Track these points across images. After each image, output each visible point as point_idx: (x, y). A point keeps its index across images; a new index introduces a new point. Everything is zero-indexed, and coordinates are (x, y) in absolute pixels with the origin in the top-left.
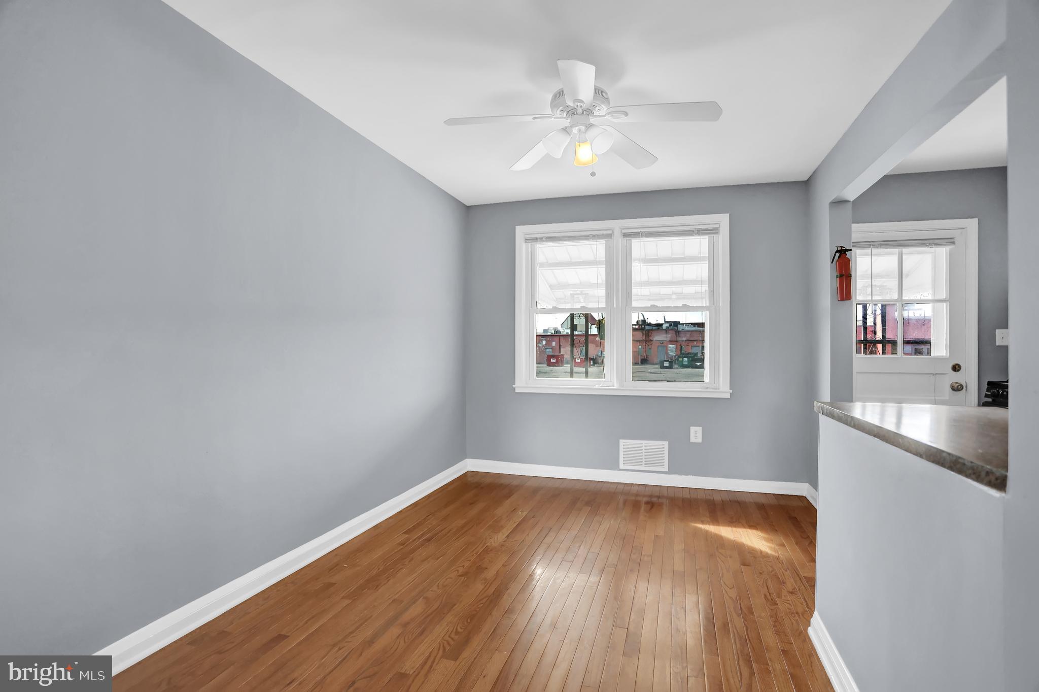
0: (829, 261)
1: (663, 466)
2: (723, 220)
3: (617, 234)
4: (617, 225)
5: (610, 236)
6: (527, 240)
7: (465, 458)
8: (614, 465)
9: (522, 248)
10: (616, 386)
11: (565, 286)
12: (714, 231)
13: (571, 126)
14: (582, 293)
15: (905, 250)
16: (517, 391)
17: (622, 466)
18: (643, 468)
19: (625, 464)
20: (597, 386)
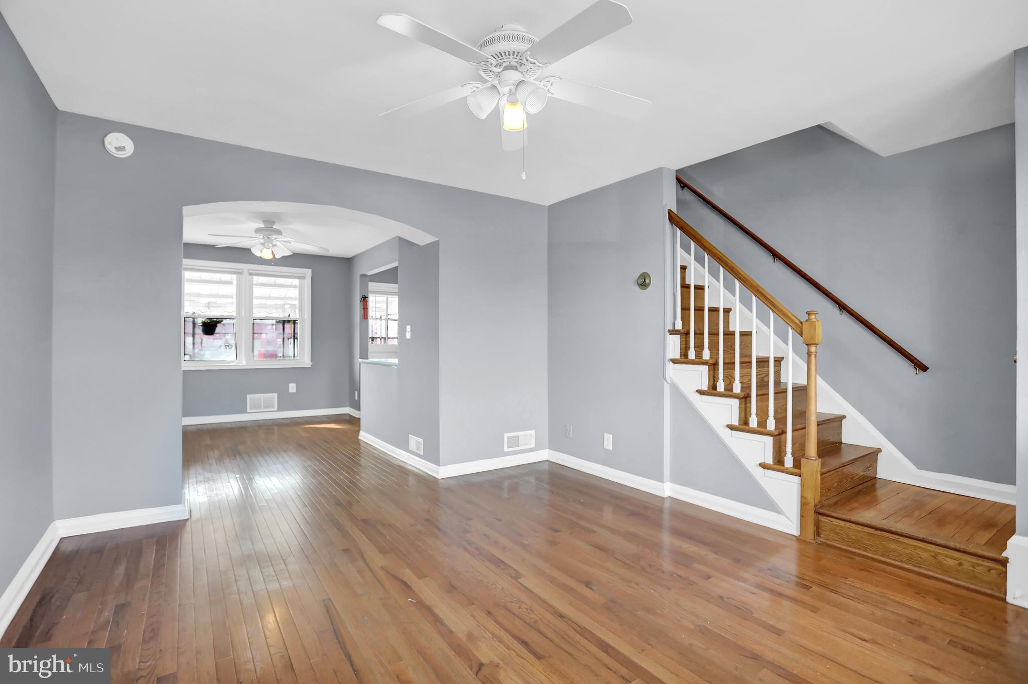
0: (359, 301)
1: (274, 407)
2: (308, 272)
3: (246, 272)
4: (246, 267)
5: (240, 273)
8: (244, 411)
10: (244, 363)
12: (303, 278)
15: (389, 296)
17: (248, 411)
18: (263, 410)
19: (250, 409)
20: (231, 364)
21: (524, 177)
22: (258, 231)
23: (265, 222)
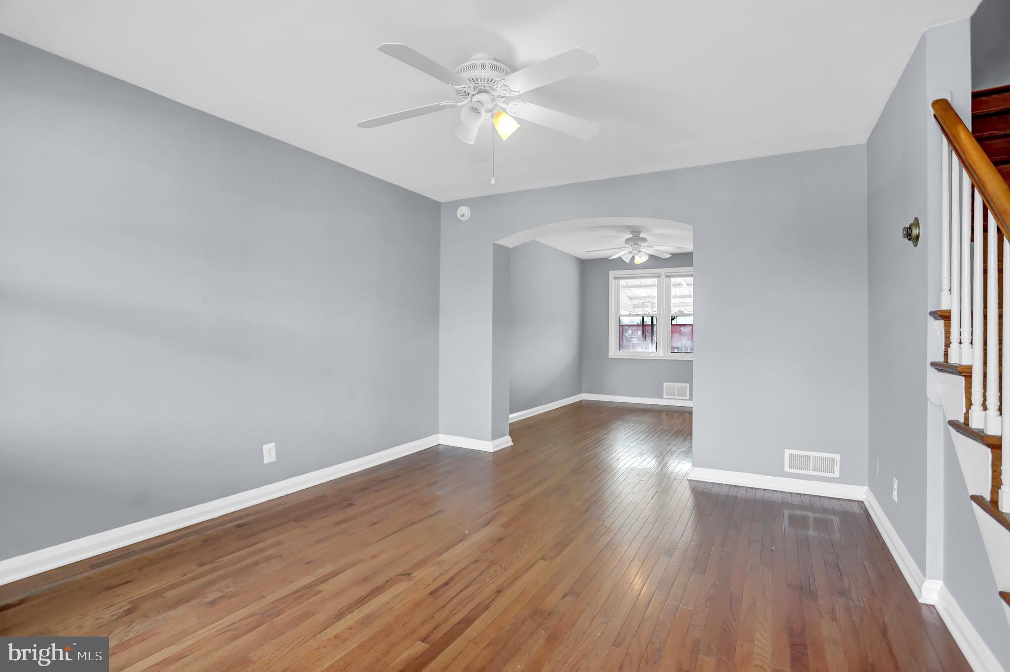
1: (686, 396)
3: (663, 276)
4: (663, 271)
5: (659, 277)
6: (615, 278)
7: (581, 392)
8: (660, 396)
9: (612, 283)
10: (662, 355)
11: (639, 298)
13: (633, 251)
14: (649, 302)
16: (610, 357)
17: (665, 397)
18: (676, 397)
19: (667, 394)
20: (652, 355)
21: (493, 182)
22: (627, 241)
23: (632, 232)
